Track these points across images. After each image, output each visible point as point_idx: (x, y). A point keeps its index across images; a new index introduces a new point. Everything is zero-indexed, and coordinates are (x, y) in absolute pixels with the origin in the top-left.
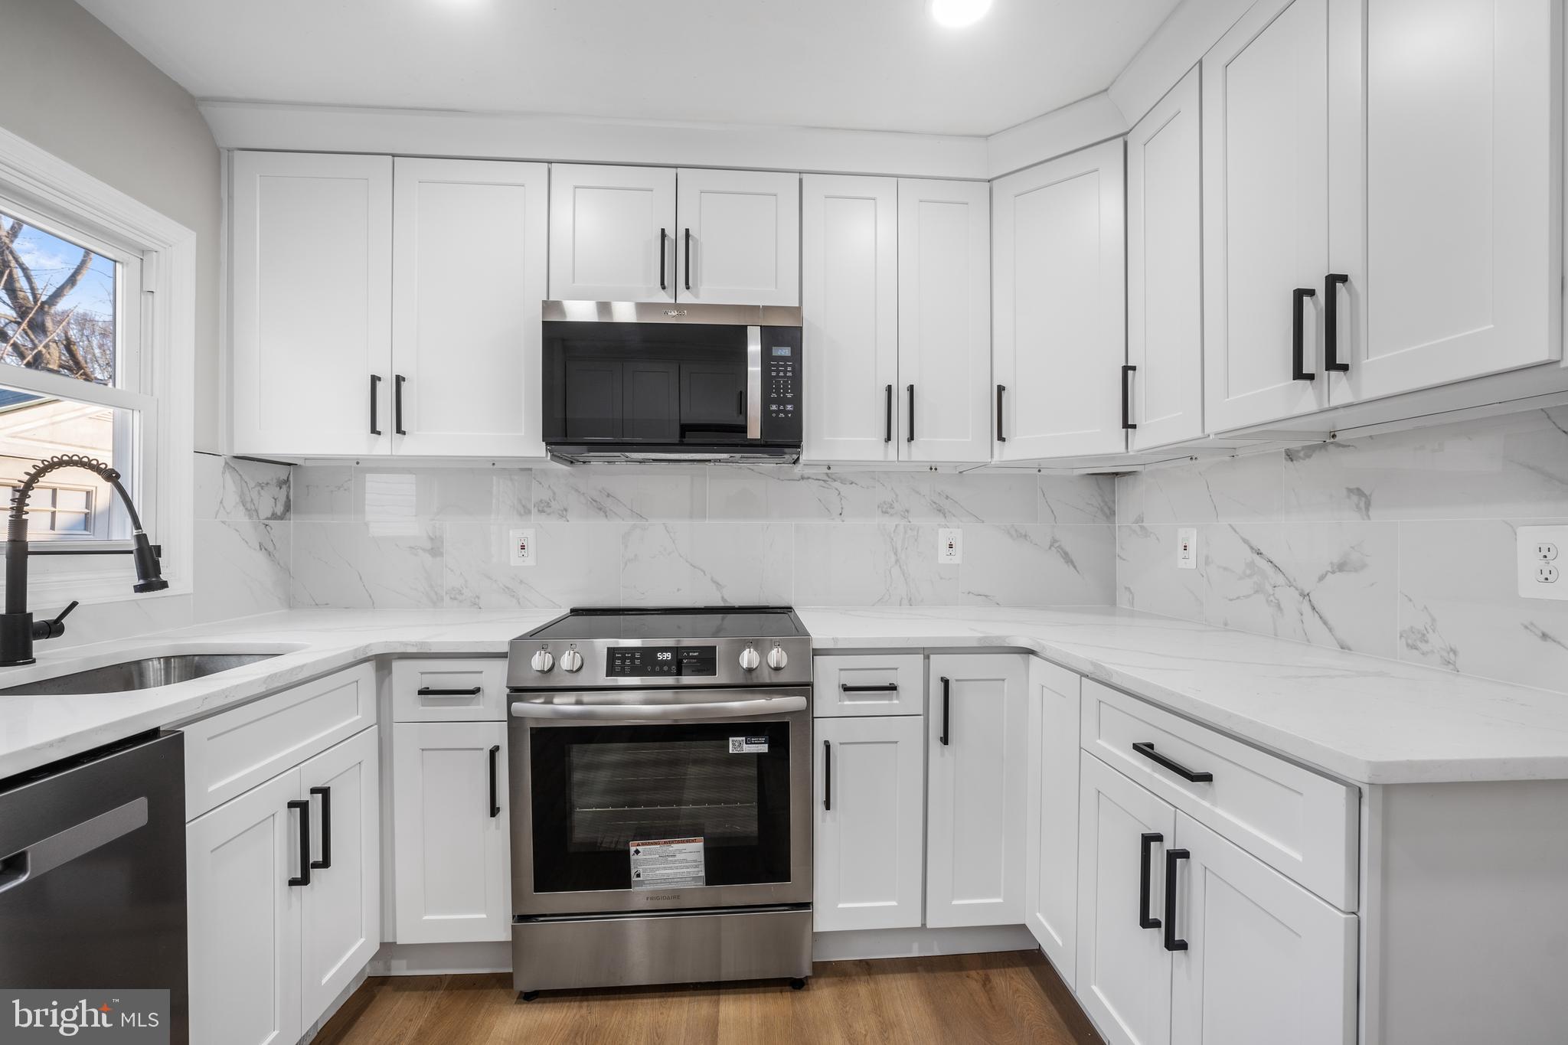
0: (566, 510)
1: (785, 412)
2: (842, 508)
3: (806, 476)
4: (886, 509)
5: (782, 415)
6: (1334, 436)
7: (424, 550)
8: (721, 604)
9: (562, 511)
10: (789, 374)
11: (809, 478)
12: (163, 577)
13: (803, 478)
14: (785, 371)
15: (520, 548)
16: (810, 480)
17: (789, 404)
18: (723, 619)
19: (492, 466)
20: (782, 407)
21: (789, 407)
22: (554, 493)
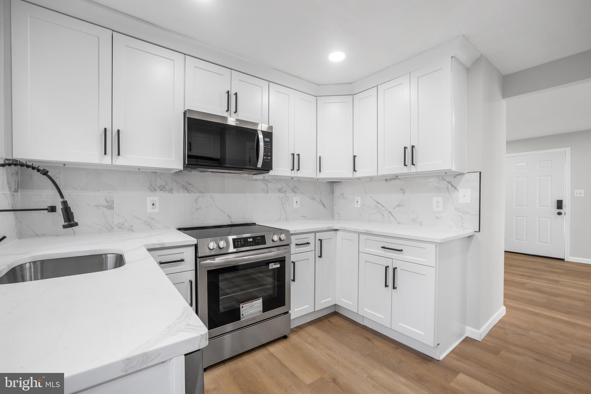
0: (172, 189)
1: (268, 159)
2: (268, 190)
3: (257, 179)
4: (280, 191)
5: (267, 160)
6: (397, 177)
7: (103, 206)
8: (231, 223)
9: (170, 190)
10: (269, 147)
11: (258, 180)
12: (76, 220)
13: (256, 180)
14: (268, 146)
15: (152, 205)
16: (258, 181)
17: (269, 157)
18: (231, 229)
19: (138, 170)
20: (267, 158)
21: (269, 158)
22: (167, 183)
